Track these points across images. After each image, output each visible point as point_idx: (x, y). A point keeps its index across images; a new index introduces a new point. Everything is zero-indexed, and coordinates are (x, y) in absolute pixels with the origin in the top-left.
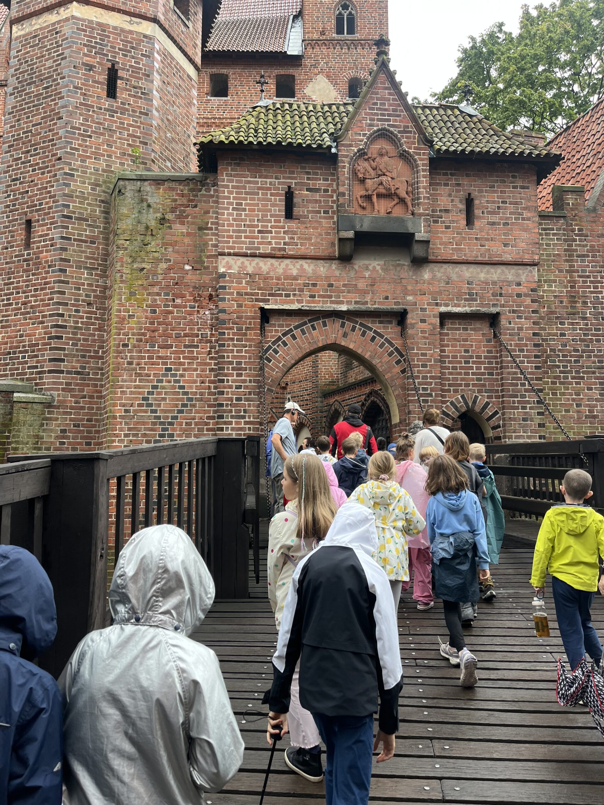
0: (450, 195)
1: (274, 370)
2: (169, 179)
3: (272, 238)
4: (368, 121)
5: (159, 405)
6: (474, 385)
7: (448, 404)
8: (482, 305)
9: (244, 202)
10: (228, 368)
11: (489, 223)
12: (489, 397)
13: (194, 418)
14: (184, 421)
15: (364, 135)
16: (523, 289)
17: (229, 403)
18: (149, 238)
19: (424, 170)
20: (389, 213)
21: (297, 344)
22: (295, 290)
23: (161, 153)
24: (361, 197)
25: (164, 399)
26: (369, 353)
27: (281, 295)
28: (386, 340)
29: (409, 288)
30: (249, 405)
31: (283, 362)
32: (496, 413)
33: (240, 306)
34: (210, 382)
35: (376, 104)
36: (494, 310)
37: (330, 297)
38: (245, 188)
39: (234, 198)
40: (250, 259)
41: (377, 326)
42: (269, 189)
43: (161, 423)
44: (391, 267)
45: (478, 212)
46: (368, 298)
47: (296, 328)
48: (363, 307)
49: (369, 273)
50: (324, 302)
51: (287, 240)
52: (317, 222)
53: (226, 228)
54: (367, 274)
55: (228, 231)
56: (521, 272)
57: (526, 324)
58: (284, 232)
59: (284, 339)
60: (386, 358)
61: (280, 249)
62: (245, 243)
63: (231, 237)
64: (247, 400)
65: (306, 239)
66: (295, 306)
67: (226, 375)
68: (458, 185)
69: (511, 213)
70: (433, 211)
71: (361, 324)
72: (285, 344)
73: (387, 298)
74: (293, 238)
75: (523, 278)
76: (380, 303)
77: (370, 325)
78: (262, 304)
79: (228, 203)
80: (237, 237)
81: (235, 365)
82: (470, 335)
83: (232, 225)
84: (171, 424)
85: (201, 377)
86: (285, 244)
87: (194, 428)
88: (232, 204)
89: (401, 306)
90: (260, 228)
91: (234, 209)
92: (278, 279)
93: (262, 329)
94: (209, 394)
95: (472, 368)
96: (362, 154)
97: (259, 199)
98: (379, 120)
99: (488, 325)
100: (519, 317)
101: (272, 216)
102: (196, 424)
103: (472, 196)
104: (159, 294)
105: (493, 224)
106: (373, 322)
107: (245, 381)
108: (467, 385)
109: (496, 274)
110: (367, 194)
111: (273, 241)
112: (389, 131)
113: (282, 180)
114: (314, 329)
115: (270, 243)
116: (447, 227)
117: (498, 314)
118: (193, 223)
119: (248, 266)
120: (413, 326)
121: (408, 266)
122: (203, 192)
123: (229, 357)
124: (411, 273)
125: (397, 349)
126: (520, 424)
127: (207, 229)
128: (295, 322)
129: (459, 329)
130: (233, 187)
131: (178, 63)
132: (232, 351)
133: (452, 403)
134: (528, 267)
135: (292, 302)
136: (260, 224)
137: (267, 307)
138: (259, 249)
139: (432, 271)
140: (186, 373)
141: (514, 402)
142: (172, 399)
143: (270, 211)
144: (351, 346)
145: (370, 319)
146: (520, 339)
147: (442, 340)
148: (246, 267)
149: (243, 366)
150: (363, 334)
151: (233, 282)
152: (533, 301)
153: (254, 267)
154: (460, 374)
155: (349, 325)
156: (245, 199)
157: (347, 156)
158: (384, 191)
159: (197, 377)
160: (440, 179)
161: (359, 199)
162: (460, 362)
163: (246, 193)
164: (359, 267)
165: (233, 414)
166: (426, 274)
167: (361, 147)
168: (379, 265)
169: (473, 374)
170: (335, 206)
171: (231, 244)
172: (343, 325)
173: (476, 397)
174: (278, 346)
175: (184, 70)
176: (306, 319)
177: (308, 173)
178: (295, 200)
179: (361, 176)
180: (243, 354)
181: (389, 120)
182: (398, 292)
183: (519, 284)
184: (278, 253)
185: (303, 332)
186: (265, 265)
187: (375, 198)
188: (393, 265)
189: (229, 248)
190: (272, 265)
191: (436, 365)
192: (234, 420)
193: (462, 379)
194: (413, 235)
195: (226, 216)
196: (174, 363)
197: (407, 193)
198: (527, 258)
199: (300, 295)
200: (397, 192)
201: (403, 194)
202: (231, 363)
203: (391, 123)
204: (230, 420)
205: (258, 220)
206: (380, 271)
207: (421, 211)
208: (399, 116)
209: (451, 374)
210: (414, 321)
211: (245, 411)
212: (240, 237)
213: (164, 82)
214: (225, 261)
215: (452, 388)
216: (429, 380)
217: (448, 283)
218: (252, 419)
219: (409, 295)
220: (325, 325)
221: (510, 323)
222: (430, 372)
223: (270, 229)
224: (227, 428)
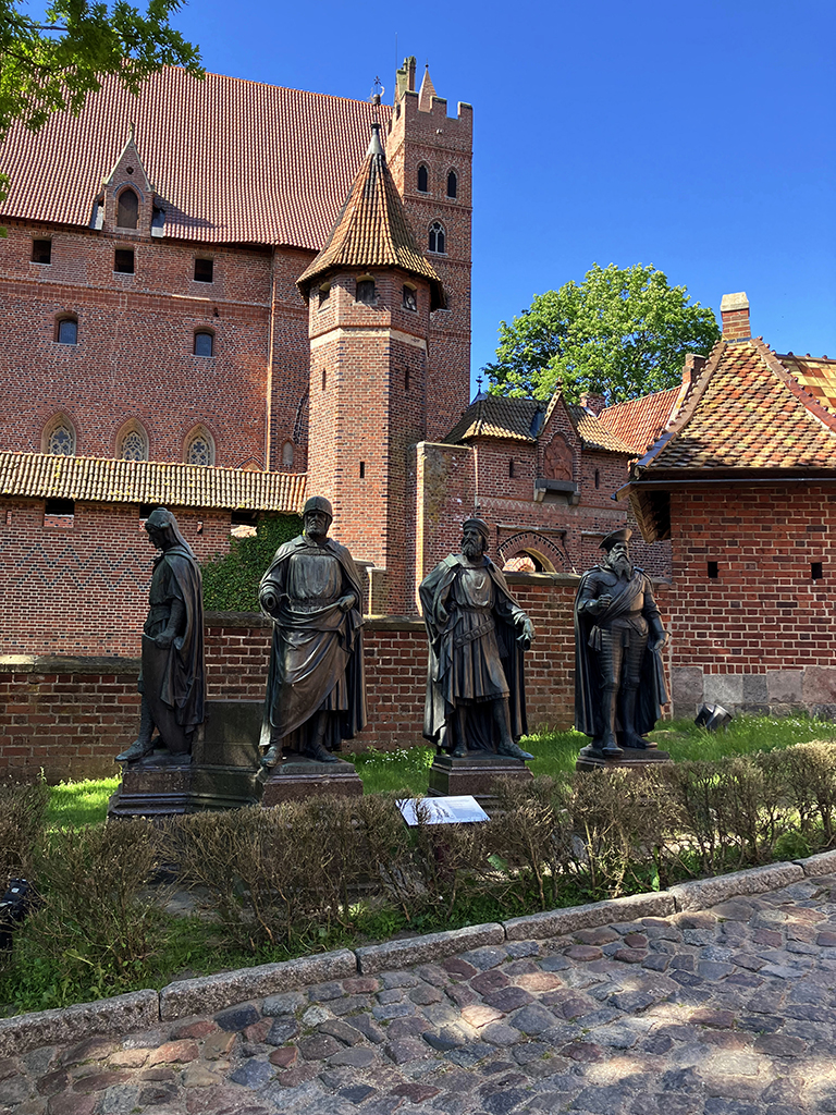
0: (588, 469)
4: (553, 427)
9: (489, 467)
11: (605, 486)
15: (551, 435)
18: (439, 483)
19: (579, 457)
20: (562, 479)
22: (513, 518)
27: (507, 520)
28: (555, 547)
29: (568, 519)
35: (557, 417)
37: (530, 522)
38: (490, 458)
39: (485, 464)
40: (492, 498)
42: (501, 459)
45: (601, 480)
46: (548, 524)
47: (512, 538)
48: (546, 529)
50: (527, 525)
51: (510, 489)
52: (525, 480)
54: (548, 511)
55: (482, 482)
56: (619, 514)
58: (509, 485)
59: (507, 544)
60: (555, 557)
62: (490, 490)
65: (519, 489)
66: (514, 526)
68: (592, 464)
69: (616, 481)
71: (544, 538)
73: (557, 524)
74: (513, 488)
75: (620, 518)
76: (554, 527)
77: (548, 538)
78: (498, 524)
82: (594, 546)
88: (484, 467)
89: (564, 529)
90: (497, 482)
91: (485, 470)
92: (506, 510)
93: (497, 538)
96: (549, 445)
97: (497, 465)
98: (558, 427)
101: (503, 475)
103: (598, 471)
109: (608, 514)
111: (504, 489)
112: (562, 433)
113: (508, 455)
114: (521, 539)
116: (586, 487)
119: (492, 502)
120: (569, 540)
121: (568, 507)
124: (569, 511)
127: (468, 479)
128: (512, 534)
129: (589, 543)
130: (484, 457)
134: (623, 511)
135: (511, 524)
136: (497, 479)
137: (500, 526)
138: (497, 493)
139: (578, 511)
143: (502, 472)
144: (539, 549)
145: (548, 535)
147: (582, 548)
150: (545, 543)
151: (484, 511)
155: (538, 537)
157: (543, 446)
158: (560, 467)
160: (584, 460)
161: (548, 470)
163: (491, 461)
164: (546, 506)
166: (576, 512)
167: (550, 442)
168: (555, 505)
170: (533, 471)
171: (483, 490)
174: (504, 547)
176: (517, 533)
177: (521, 452)
178: (514, 467)
179: (549, 457)
181: (563, 427)
182: (562, 521)
183: (618, 521)
184: (506, 496)
185: (516, 540)
186: (500, 502)
188: (561, 506)
190: (503, 502)
191: (580, 562)
194: (572, 492)
195: (481, 474)
198: (623, 507)
199: (516, 521)
201: (568, 470)
206: (555, 508)
207: (577, 480)
208: (567, 425)
214: (480, 499)
217: (586, 518)
219: (568, 523)
220: (526, 537)
223: (502, 482)
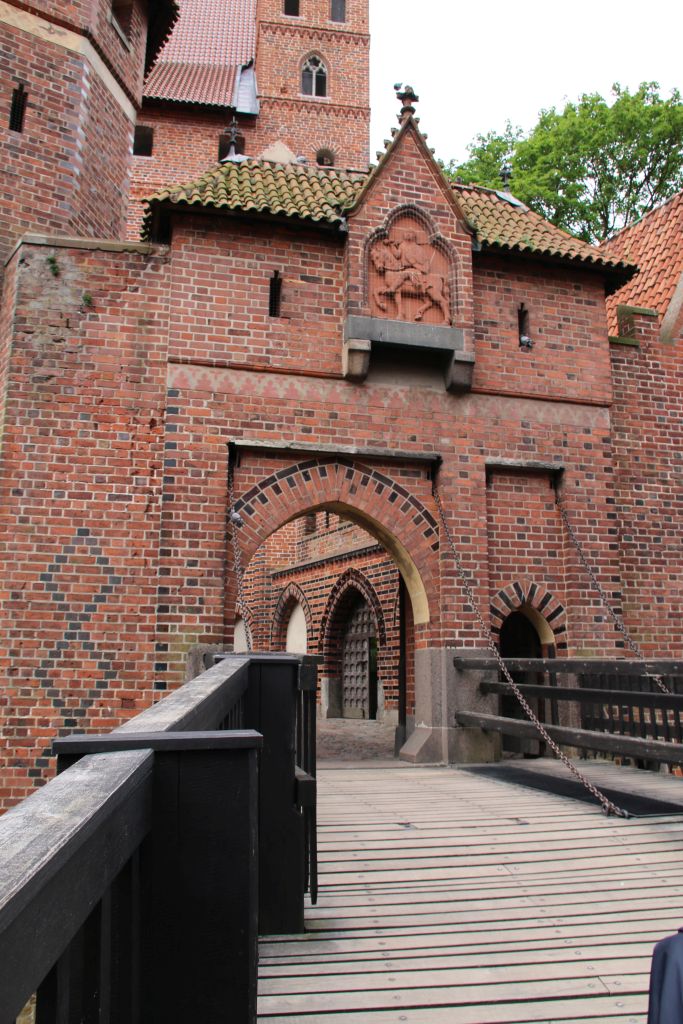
0: (497, 303)
1: (245, 539)
2: (99, 249)
3: (250, 342)
4: (390, 194)
5: (66, 588)
6: (531, 570)
7: (497, 595)
8: (542, 457)
9: (209, 289)
10: (177, 533)
11: (548, 346)
12: (551, 587)
13: (120, 610)
14: (106, 614)
15: (385, 211)
16: (593, 438)
17: (178, 587)
18: (63, 332)
19: (465, 267)
20: (419, 320)
21: (282, 500)
22: (281, 420)
23: (82, 213)
24: (380, 294)
25: (76, 579)
26: (387, 519)
27: (260, 426)
28: (412, 499)
29: (444, 426)
30: (209, 593)
31: (261, 527)
32: (560, 609)
33: (198, 439)
34: (148, 554)
35: (400, 173)
36: (557, 465)
37: (334, 432)
38: (212, 268)
39: (196, 282)
40: (216, 370)
41: (398, 479)
42: (247, 273)
43: (70, 617)
44: (419, 395)
45: (533, 330)
46: (387, 437)
47: (281, 475)
48: (381, 451)
49: (389, 401)
50: (324, 440)
51: (271, 347)
52: (315, 323)
53: (181, 323)
54: (386, 403)
55: (185, 328)
56: (589, 414)
57: (598, 486)
58: (268, 336)
59: (263, 491)
60: (411, 526)
61: (261, 359)
62: (209, 347)
63: (189, 337)
64: (206, 583)
65: (299, 346)
66: (281, 444)
67: (173, 544)
68: (508, 291)
69: (576, 335)
70: (476, 322)
71: (377, 475)
72: (264, 499)
73: (414, 439)
74: (280, 345)
75: (592, 424)
76: (403, 445)
77: (388, 477)
78: (231, 438)
79: (186, 289)
80: (199, 338)
81: (187, 529)
82: (525, 498)
83: (191, 320)
84: (85, 617)
85: (133, 545)
86: (268, 352)
87: (121, 625)
88: (192, 289)
89: (433, 452)
90: (232, 327)
91: (194, 297)
92: (257, 402)
93: (231, 474)
94: (146, 572)
95: (527, 545)
96: (381, 237)
97: (232, 286)
98: (404, 194)
99: (548, 485)
100: (589, 476)
101: (250, 311)
102: (124, 619)
103: (526, 307)
104: (74, 416)
105: (554, 347)
106: (393, 473)
107: (202, 554)
108: (522, 569)
109: (559, 414)
110: (389, 290)
111: (251, 347)
112: (418, 210)
113: (266, 262)
114: (307, 478)
115: (246, 349)
116: (495, 346)
117: (562, 470)
118: (131, 314)
119: (213, 380)
120: (449, 482)
121: (443, 395)
122: (149, 270)
123: (179, 515)
124: (446, 406)
125: (426, 514)
126: (591, 626)
127: (150, 323)
128: (280, 466)
129: (510, 489)
130: (195, 266)
131: (111, 96)
132: (184, 507)
133: (502, 595)
134: (598, 408)
135: (276, 437)
136: (232, 321)
137: (238, 442)
138: (230, 356)
139: (475, 405)
140: (111, 538)
141: (584, 595)
142: (88, 580)
143: (248, 303)
144: (362, 507)
145: (390, 468)
146: (591, 507)
147: (489, 503)
148: (209, 382)
149: (200, 530)
150: (380, 489)
151: (188, 403)
152: (606, 455)
153: (221, 383)
154: (512, 553)
155: (358, 475)
156: (212, 285)
157: (361, 237)
158: (412, 289)
159: (128, 545)
160: (486, 280)
161: (377, 297)
162: (512, 536)
163: (214, 276)
164: (375, 392)
165: (184, 604)
166: (467, 408)
167: (381, 227)
168: (402, 391)
169: (530, 553)
170: (341, 303)
171: (188, 348)
172: (350, 475)
173: (534, 587)
174: (253, 502)
175: (119, 106)
176: (296, 464)
177: (303, 255)
178: (284, 291)
179: (379, 265)
180: (201, 512)
181: (418, 196)
182: (429, 431)
183: (587, 431)
184: (258, 364)
185: (291, 483)
186: (238, 380)
187: (398, 298)
188: (421, 393)
189: (184, 352)
190: (248, 381)
191: (481, 539)
192: (184, 615)
193: (515, 561)
194: (450, 353)
195: (182, 307)
196: (94, 524)
197: (443, 294)
198: (598, 397)
199: (289, 428)
200: (430, 291)
201: (437, 296)
202: (182, 525)
203: (421, 200)
204: (178, 614)
205: (230, 315)
206: (404, 400)
207: (463, 321)
208: (431, 192)
209: (500, 552)
210: (451, 475)
211: (202, 601)
212: (203, 338)
213: (92, 118)
214: (178, 372)
215: (501, 573)
216: (472, 561)
217: (496, 423)
218: (212, 614)
219: (444, 437)
220: (323, 473)
221: (577, 484)
222: (473, 548)
223: (246, 329)
224: (174, 627)
